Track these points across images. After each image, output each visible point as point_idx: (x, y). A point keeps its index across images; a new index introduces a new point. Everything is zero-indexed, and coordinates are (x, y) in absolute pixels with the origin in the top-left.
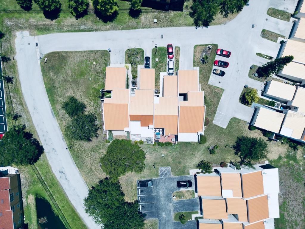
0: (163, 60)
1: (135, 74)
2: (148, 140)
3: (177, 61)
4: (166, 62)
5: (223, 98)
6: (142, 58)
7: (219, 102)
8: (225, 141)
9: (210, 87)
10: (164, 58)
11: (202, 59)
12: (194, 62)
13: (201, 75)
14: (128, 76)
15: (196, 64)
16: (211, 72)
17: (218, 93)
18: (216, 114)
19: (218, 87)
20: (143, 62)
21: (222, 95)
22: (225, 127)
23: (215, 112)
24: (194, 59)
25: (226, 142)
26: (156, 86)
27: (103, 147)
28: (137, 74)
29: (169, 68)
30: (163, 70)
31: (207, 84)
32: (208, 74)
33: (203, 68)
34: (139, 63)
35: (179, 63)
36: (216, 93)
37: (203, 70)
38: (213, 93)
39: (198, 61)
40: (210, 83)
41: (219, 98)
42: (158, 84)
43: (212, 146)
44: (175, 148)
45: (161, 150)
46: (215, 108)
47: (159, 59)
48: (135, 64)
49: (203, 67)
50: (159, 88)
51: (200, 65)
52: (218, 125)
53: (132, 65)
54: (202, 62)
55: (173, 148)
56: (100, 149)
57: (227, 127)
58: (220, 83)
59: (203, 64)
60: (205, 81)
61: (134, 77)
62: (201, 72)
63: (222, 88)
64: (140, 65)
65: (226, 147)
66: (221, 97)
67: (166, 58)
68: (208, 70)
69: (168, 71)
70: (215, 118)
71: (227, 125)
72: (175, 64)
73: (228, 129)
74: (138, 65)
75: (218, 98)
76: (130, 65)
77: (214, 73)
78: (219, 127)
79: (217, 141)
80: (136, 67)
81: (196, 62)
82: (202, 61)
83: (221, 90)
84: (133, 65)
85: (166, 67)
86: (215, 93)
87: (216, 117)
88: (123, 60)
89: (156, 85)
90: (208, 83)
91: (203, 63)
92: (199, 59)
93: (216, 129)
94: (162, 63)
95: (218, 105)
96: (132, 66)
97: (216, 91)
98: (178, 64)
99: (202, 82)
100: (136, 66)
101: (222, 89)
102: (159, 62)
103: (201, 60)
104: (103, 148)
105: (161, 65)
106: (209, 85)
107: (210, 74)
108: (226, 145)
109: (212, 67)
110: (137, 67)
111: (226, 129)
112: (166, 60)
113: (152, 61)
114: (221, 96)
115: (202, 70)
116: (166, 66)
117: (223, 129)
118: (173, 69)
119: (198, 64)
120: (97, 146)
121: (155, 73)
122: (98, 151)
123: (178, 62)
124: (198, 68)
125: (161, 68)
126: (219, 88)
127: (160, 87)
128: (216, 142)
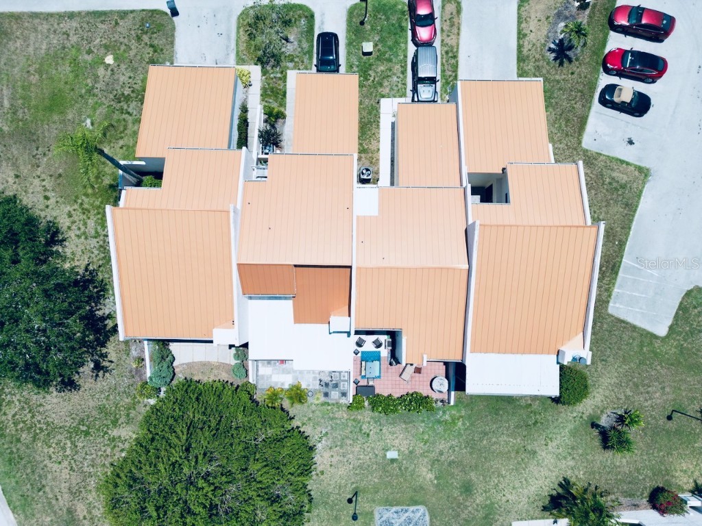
0: (390, 48)
1: (275, 105)
2: (327, 385)
3: (450, 55)
4: (406, 56)
5: (645, 205)
6: (304, 41)
7: (631, 221)
8: (667, 389)
9: (590, 160)
10: (397, 43)
11: (553, 46)
12: (521, 59)
13: (551, 110)
14: (244, 110)
15: (530, 66)
16: (592, 97)
17: (623, 187)
18: (621, 274)
19: (622, 162)
20: (311, 58)
21: (641, 192)
22: (662, 330)
23: (614, 266)
24: (520, 47)
25: (671, 397)
26: (363, 155)
27: (128, 415)
28: (283, 104)
29: (421, 75)
30: (392, 89)
31: (575, 149)
32: (578, 106)
33: (558, 82)
34: (292, 61)
35: (457, 62)
36: (615, 185)
37: (560, 89)
38: (603, 184)
39: (537, 56)
40: (588, 142)
41: (631, 207)
42: (373, 147)
43: (609, 411)
44: (446, 421)
45: (384, 430)
46: (616, 249)
47: (375, 45)
48: (278, 62)
49: (557, 77)
50: (375, 162)
51: (544, 71)
52: (630, 319)
53: (263, 67)
54: (555, 59)
55: (439, 422)
56: (115, 423)
57: (671, 328)
58: (631, 142)
59: (561, 64)
60: (567, 135)
61: (274, 117)
62: (550, 98)
63: (642, 165)
64: (296, 67)
65: (669, 418)
66: (638, 202)
67: (406, 43)
68: (581, 92)
69: (415, 90)
70: (615, 290)
71: (669, 322)
72: (443, 64)
73: (674, 339)
74: (288, 68)
75: (627, 205)
76: (255, 71)
77: (604, 102)
78: (634, 328)
79: (629, 393)
80: (279, 75)
81: (528, 57)
82: (553, 55)
83: (637, 173)
84: (269, 68)
85: (406, 77)
86: (610, 183)
87: (621, 287)
88: (228, 47)
89: (362, 151)
90: (580, 143)
91: (558, 61)
92: (539, 45)
93: (625, 337)
94: (390, 60)
95: (627, 235)
96: (264, 73)
97: (615, 174)
98: (455, 68)
99: (555, 138)
100: (282, 73)
101: (640, 169)
102: (378, 58)
103: (550, 50)
104: (129, 421)
105: (382, 71)
106: (587, 150)
107: (587, 106)
108: (671, 409)
109: (597, 79)
110: (284, 79)
111: (667, 336)
112: (406, 50)
113: (349, 53)
114: (639, 196)
115: (553, 93)
116: (404, 72)
117: (656, 337)
118: (432, 80)
119: (538, 68)
120: (101, 409)
121: (361, 103)
122: (106, 433)
123: (455, 57)
124: (536, 86)
125: (386, 83)
126: (628, 164)
127: (378, 160)
128: (627, 398)
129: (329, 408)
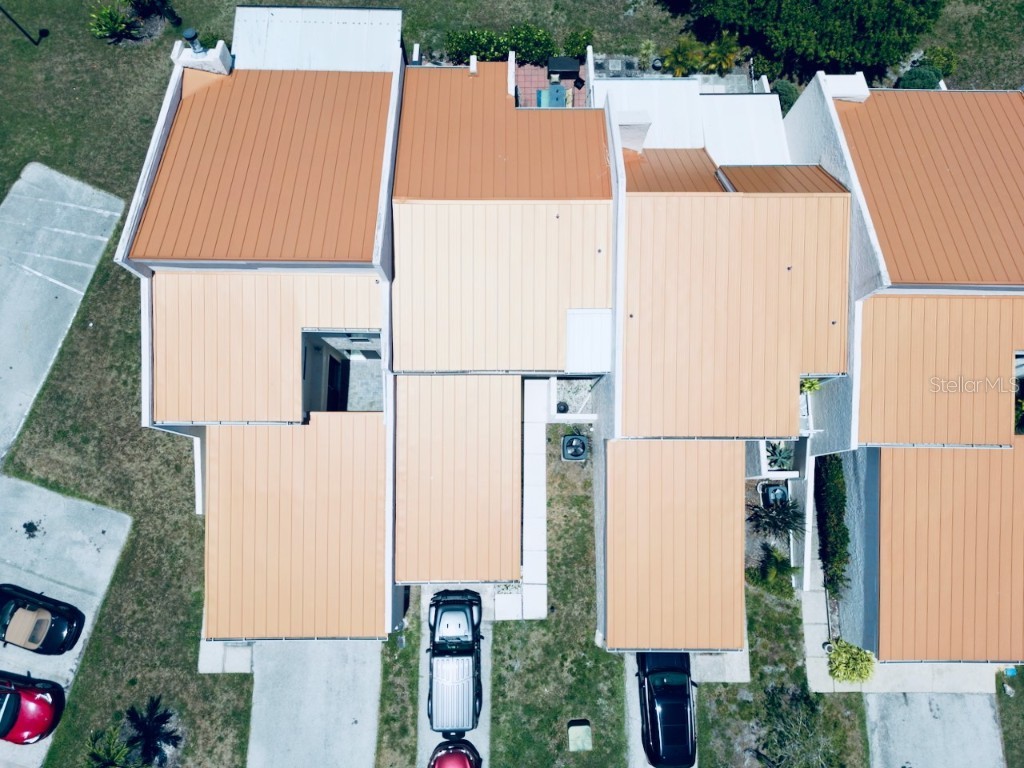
0: (528, 740)
1: (770, 599)
3: (396, 726)
4: (495, 720)
5: (23, 397)
6: (720, 755)
7: (56, 367)
8: (41, 77)
9: (119, 493)
10: (515, 754)
11: (168, 750)
12: (240, 718)
13: (189, 597)
14: (833, 583)
15: (224, 699)
16: (97, 628)
17: (61, 435)
18: (92, 268)
19: (55, 487)
20: (703, 711)
21: (27, 425)
22: (34, 172)
23: (103, 282)
24: (241, 748)
25: (37, 65)
26: (581, 492)
27: (958, 35)
28: (753, 601)
29: (468, 661)
30: (525, 641)
31: (147, 511)
32: (130, 607)
33: (166, 663)
34: (743, 704)
35: (382, 708)
36: (77, 439)
37: (163, 645)
38: (100, 440)
39: (205, 724)
40: (119, 527)
41: (53, 394)
42: (560, 509)
43: (147, 43)
44: (425, 27)
45: (530, 14)
46: (93, 314)
47: (562, 745)
48: (772, 700)
49: (166, 673)
50: (556, 478)
51: (193, 687)
52: (88, 190)
53: (804, 686)
54: (165, 717)
55: (438, 27)
56: (978, 24)
57: (16, 176)
58: (30, 528)
59: (154, 704)
60: (161, 541)
61: (769, 570)
62: (187, 625)
63: (14, 481)
64: (732, 689)
65: (44, 33)
66: (37, 403)
67: (493, 754)
68: (118, 640)
69: (475, 629)
70: (106, 240)
71: (18, 185)
72: (414, 701)
73: (13, 157)
74: (750, 687)
75: (60, 398)
76: (820, 680)
77: (68, 616)
78: (83, 176)
79: (110, 73)
80: (768, 669)
81: (226, 723)
82: (169, 726)
83: (29, 463)
84: (791, 687)
85: (495, 669)
86: (86, 441)
87: (96, 245)
88: (886, 737)
89: (583, 502)
90: (136, 525)
91: (160, 711)
92: (199, 752)
93: (101, 160)
94: (530, 709)
95: (68, 342)
96: (800, 675)
97: (74, 460)
98: (387, 695)
99: (186, 534)
100: (762, 676)
101: (21, 472)
102: (555, 714)
103: (174, 739)
104: (956, 28)
105: (545, 682)
106: (123, 509)
107: (110, 605)
108: (41, 47)
109: (81, 670)
110: (755, 661)
111: (25, 162)
112: (495, 735)
113: (619, 725)
114: (33, 415)
115: (181, 637)
116: (499, 681)
117: (48, 161)
118: (440, 649)
119: (206, 695)
120: (1005, 44)
121: (590, 607)
122: (990, 9)
123: (386, 720)
124: (212, 659)
125: (537, 653)
126: (44, 483)
127: (550, 483)
128: (114, 65)
129: (623, 47)
